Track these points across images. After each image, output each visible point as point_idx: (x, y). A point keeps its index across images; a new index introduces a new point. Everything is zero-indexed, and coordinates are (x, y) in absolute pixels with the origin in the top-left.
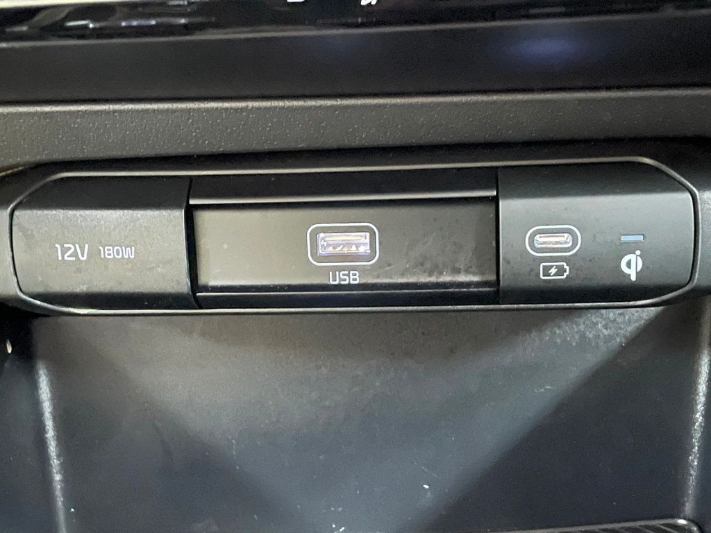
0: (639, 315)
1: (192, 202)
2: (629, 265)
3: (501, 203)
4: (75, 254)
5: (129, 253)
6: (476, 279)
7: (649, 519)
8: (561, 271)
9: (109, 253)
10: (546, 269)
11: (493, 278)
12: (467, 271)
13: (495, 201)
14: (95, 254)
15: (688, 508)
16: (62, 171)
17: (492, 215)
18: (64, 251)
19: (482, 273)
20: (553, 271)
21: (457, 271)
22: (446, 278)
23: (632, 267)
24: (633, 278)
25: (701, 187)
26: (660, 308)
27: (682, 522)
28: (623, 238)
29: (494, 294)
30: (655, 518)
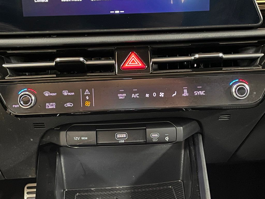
0: (169, 146)
1: (97, 130)
2: (166, 139)
3: (147, 129)
4: (77, 139)
5: (86, 138)
6: (143, 141)
7: (174, 181)
8: (156, 140)
9: (83, 138)
10: (154, 140)
11: (145, 141)
12: (141, 140)
13: (146, 129)
14: (80, 139)
15: (181, 178)
16: (73, 124)
17: (145, 131)
18: (75, 138)
19: (144, 140)
20: (155, 140)
21: (140, 140)
22: (138, 141)
23: (167, 139)
24: (167, 141)
25: (177, 127)
26: (172, 145)
27: (180, 181)
28: (165, 135)
29: (146, 143)
30: (175, 180)
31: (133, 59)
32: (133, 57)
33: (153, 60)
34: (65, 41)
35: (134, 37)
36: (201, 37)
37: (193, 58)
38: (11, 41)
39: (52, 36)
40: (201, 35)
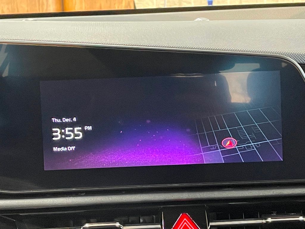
31: (185, 223)
32: (185, 221)
33: (211, 224)
34: (96, 201)
35: (186, 194)
36: (273, 194)
37: (264, 221)
38: (27, 202)
39: (79, 194)
40: (273, 191)
